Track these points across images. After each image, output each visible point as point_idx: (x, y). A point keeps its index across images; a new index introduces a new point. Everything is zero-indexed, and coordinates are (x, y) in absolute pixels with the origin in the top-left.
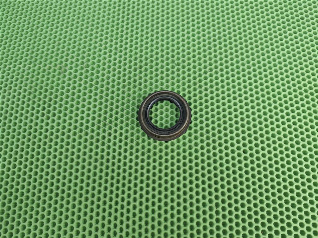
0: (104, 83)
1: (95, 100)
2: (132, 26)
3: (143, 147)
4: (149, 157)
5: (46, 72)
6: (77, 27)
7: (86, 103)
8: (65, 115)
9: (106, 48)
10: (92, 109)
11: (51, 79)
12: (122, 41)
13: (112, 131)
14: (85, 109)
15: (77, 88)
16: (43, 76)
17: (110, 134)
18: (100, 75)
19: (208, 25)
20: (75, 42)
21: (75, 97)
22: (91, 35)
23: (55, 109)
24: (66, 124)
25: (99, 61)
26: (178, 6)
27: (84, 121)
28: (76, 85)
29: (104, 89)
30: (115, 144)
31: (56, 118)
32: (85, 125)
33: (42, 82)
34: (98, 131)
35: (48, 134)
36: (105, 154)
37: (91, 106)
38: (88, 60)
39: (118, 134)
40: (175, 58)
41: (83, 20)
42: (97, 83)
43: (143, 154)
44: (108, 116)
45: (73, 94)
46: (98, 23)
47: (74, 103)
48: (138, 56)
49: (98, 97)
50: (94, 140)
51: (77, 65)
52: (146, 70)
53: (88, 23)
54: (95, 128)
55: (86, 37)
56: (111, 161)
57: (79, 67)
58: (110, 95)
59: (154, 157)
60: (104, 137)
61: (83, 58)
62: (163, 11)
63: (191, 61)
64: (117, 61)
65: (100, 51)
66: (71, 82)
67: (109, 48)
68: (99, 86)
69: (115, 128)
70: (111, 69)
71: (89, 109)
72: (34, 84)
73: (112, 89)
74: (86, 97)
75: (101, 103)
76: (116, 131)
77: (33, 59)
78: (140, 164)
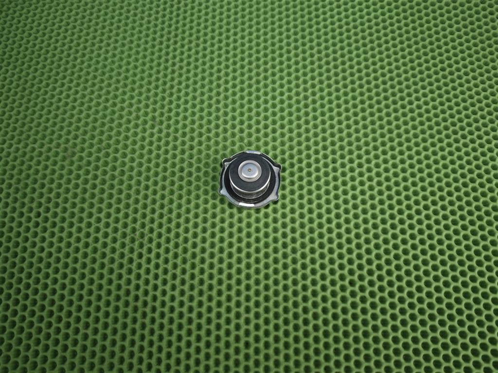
0: (134, 173)
1: (119, 201)
2: (180, 83)
3: (193, 277)
4: (201, 293)
5: (43, 156)
6: (94, 85)
7: (103, 206)
8: (71, 225)
9: (138, 118)
10: (113, 216)
11: (51, 167)
12: (163, 106)
13: (144, 251)
14: (102, 215)
15: (91, 182)
16: (39, 163)
17: (140, 256)
18: (127, 160)
19: (297, 82)
20: (90, 108)
21: (87, 195)
22: (116, 97)
23: (55, 215)
24: (72, 240)
25: (127, 138)
26: (251, 52)
27: (100, 235)
28: (90, 176)
29: (133, 182)
30: (148, 271)
31: (56, 230)
32: (102, 240)
33: (37, 172)
34: (122, 250)
35: (44, 255)
36: (132, 287)
37: (112, 211)
38: (110, 137)
39: (152, 256)
40: (245, 135)
41: (104, 73)
42: (123, 173)
43: (192, 288)
44: (138, 226)
45: (85, 191)
46: (126, 78)
47: (86, 206)
48: (187, 130)
49: (123, 196)
50: (115, 266)
51: (92, 146)
52: (200, 152)
53: (111, 77)
54: (117, 245)
55: (107, 100)
56: (142, 299)
57: (95, 148)
58: (143, 193)
59: (210, 293)
60: (131, 261)
61: (102, 133)
62: (227, 59)
63: (269, 139)
64: (154, 139)
65: (129, 121)
66: (81, 172)
67: (142, 119)
68: (125, 178)
69: (149, 245)
70: (145, 151)
71: (109, 215)
72: (23, 175)
73: (146, 183)
74: (105, 196)
75: (128, 206)
76: (150, 251)
77: (24, 136)
78: (187, 304)
